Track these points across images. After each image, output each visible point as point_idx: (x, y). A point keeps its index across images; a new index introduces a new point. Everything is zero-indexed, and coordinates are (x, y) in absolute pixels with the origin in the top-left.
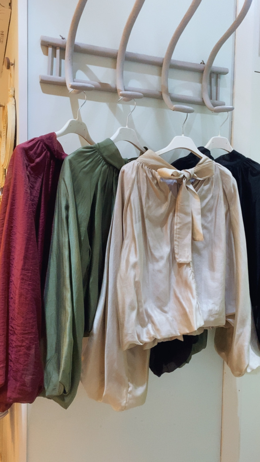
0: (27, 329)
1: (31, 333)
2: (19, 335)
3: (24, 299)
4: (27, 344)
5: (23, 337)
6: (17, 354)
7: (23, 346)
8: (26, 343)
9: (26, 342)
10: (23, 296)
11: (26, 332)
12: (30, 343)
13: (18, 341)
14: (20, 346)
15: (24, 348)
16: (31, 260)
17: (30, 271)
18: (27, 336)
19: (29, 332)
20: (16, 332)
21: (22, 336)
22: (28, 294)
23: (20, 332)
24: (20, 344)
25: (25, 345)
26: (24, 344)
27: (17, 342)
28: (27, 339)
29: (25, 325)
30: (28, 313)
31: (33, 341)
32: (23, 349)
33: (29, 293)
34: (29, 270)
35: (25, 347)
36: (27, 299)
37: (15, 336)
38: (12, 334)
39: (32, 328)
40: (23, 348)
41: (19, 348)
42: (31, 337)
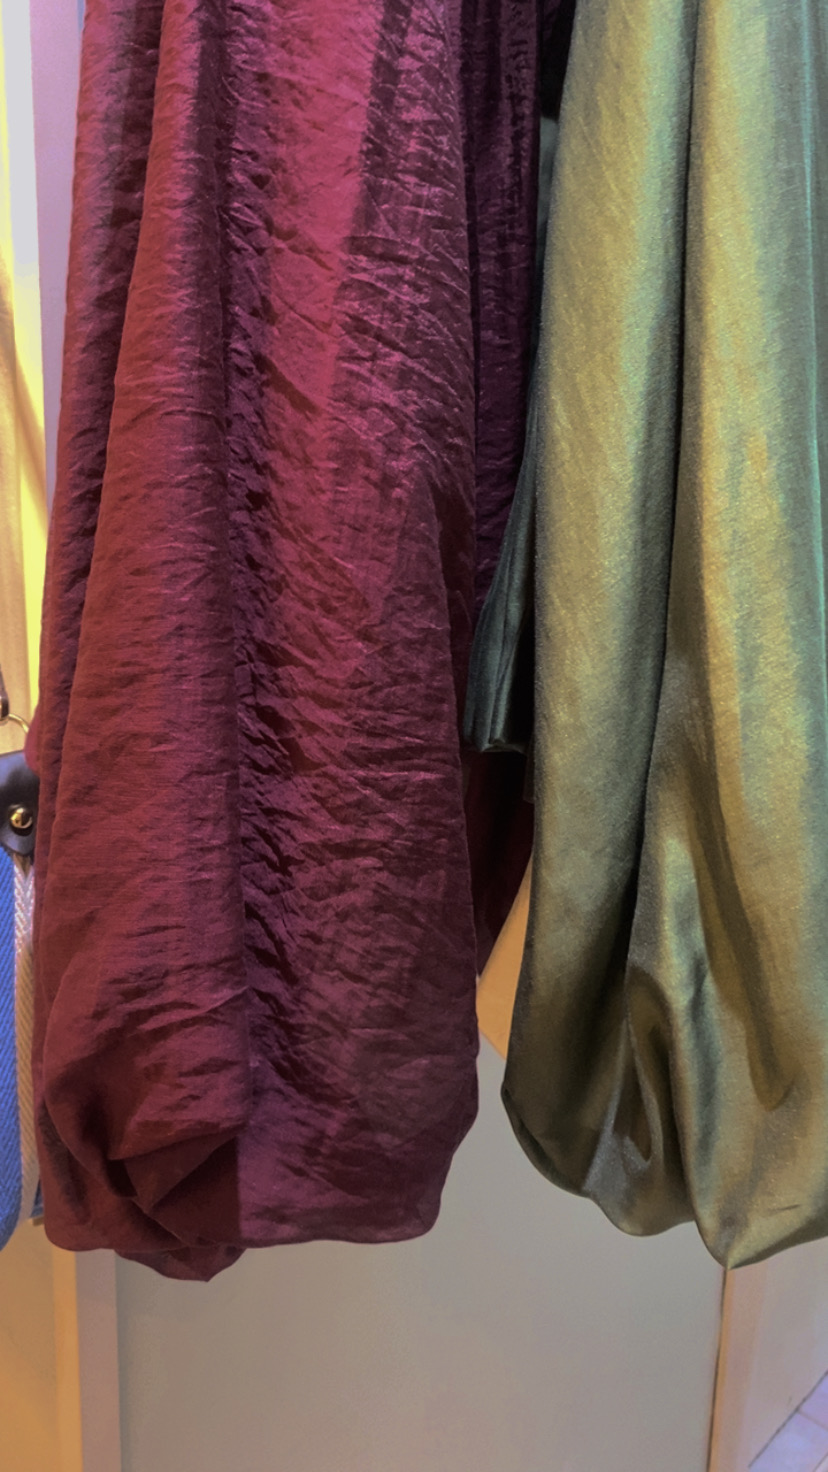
0: (395, 720)
1: (419, 751)
2: (332, 769)
3: (374, 492)
4: (399, 829)
5: (365, 782)
6: (318, 905)
7: (366, 853)
8: (386, 822)
9: (391, 815)
10: (362, 470)
11: (389, 744)
12: (422, 822)
13: (329, 811)
14: (348, 851)
15: (380, 864)
16: (411, 179)
17: (408, 273)
18: (391, 775)
19: (409, 748)
20: (310, 745)
21: (361, 773)
22: (400, 453)
23: (343, 744)
24: (339, 832)
25: (385, 845)
26: (376, 834)
27: (321, 818)
28: (394, 794)
29: (380, 695)
30: (403, 600)
31: (436, 811)
32: (366, 871)
33: (408, 443)
34: (402, 261)
35: (381, 856)
36: (397, 492)
37: (304, 783)
38: (270, 771)
39: (428, 718)
40: (369, 862)
41: (338, 864)
42: (425, 784)
